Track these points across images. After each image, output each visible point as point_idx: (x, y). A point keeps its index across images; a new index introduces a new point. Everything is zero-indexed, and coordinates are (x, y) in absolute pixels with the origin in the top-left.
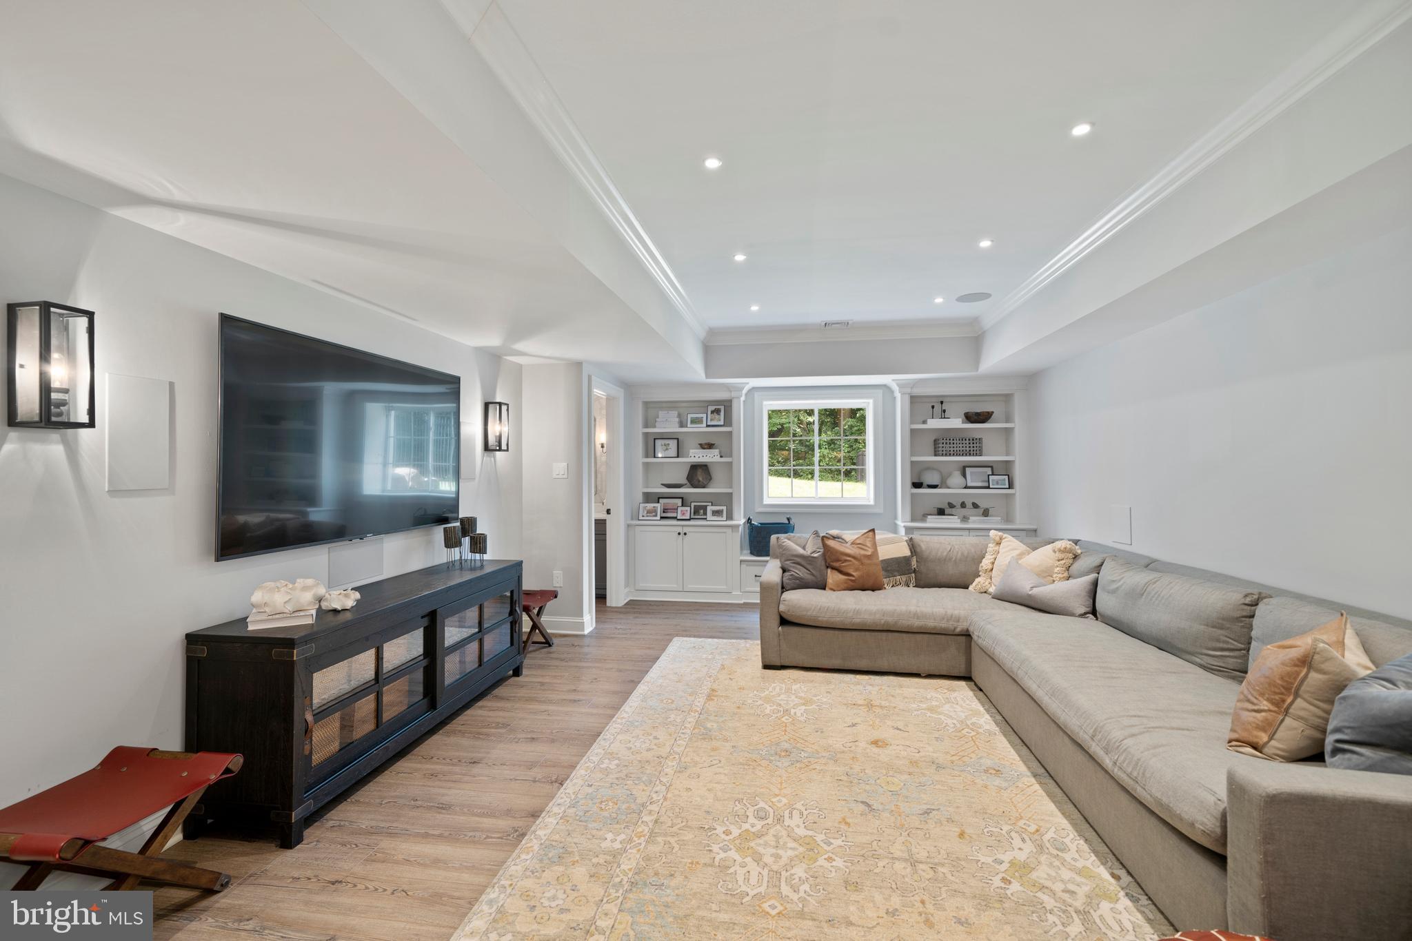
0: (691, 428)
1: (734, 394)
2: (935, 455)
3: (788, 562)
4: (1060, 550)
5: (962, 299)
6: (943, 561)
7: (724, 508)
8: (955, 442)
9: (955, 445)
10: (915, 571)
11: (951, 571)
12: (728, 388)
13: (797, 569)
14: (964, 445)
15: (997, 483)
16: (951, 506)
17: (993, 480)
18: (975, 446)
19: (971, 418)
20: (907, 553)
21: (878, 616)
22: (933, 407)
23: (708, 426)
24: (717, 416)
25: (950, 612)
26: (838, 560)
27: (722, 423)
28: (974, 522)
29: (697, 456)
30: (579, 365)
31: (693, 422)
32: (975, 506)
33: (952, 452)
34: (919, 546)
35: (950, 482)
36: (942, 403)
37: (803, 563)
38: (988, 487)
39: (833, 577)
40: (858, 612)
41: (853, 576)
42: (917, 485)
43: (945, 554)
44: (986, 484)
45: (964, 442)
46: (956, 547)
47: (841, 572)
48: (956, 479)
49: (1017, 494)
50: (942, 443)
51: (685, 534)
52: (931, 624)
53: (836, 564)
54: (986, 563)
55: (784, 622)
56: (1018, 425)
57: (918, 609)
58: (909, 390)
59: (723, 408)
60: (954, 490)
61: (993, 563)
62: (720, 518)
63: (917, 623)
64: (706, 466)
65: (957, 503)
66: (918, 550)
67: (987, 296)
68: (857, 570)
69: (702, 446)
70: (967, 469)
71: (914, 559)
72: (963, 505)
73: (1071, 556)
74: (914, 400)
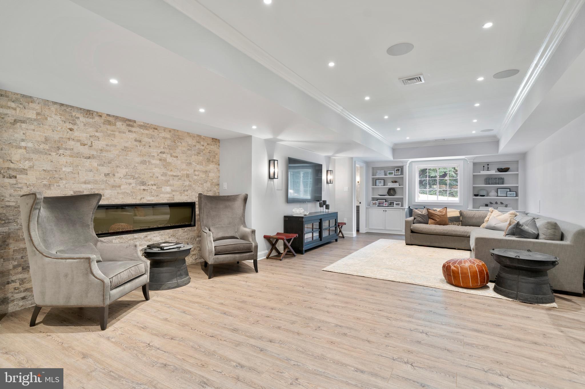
0: (389, 176)
1: (404, 164)
2: (485, 184)
3: (416, 216)
4: (510, 214)
6: (473, 218)
7: (400, 203)
8: (492, 179)
9: (492, 181)
10: (461, 221)
11: (474, 221)
12: (402, 162)
13: (418, 218)
14: (496, 181)
15: (511, 195)
16: (491, 203)
17: (509, 194)
18: (501, 181)
19: (500, 170)
20: (459, 215)
21: (441, 231)
22: (484, 166)
23: (395, 175)
24: (398, 172)
25: (465, 230)
26: (432, 216)
27: (400, 174)
28: (500, 209)
29: (391, 185)
30: (352, 158)
31: (389, 174)
32: (502, 203)
33: (490, 183)
34: (463, 213)
35: (491, 194)
36: (488, 165)
37: (420, 216)
38: (507, 196)
39: (430, 221)
40: (435, 229)
41: (437, 221)
42: (476, 195)
43: (472, 216)
44: (506, 195)
45: (496, 179)
46: (477, 214)
47: (433, 220)
48: (493, 193)
49: (519, 200)
50: (489, 180)
51: (386, 211)
52: (459, 233)
53: (432, 217)
54: (486, 219)
55: (412, 232)
56: (520, 172)
57: (455, 229)
58: (472, 161)
59: (400, 169)
60: (492, 196)
61: (489, 219)
62: (399, 206)
63: (454, 233)
64: (394, 189)
65: (494, 202)
68: (438, 219)
69: (393, 182)
70: (498, 189)
71: (461, 217)
72: (496, 203)
73: (514, 215)
74: (475, 164)
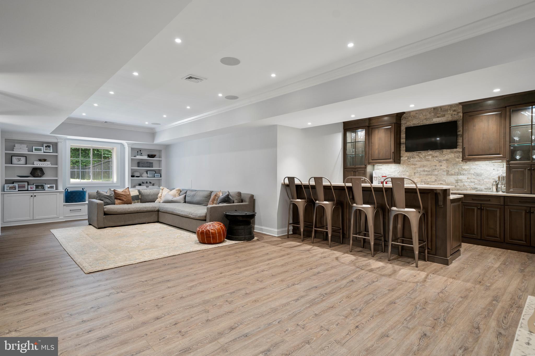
0: (35, 152)
1: (59, 141)
2: (138, 167)
3: (102, 198)
4: (177, 190)
5: (152, 124)
6: (149, 195)
7: (54, 185)
8: (145, 163)
9: (145, 164)
10: (140, 199)
11: (150, 198)
12: (56, 138)
13: (106, 200)
14: (148, 164)
15: (157, 176)
16: (143, 183)
17: (156, 175)
18: (151, 165)
19: (149, 156)
20: (138, 194)
21: (135, 209)
22: (138, 152)
23: (44, 152)
24: (49, 149)
25: (153, 206)
26: (119, 196)
27: (51, 151)
28: (150, 187)
29: (38, 164)
31: (36, 150)
32: (150, 183)
33: (144, 166)
34: (141, 192)
35: (143, 175)
36: (140, 151)
37: (108, 198)
38: (155, 177)
39: (117, 201)
40: (129, 208)
41: (124, 200)
42: (133, 176)
43: (149, 193)
44: (154, 176)
45: (148, 163)
46: (152, 192)
47: (120, 200)
48: (145, 174)
49: (163, 180)
50: (140, 163)
51: (35, 196)
52: (149, 209)
53: (119, 198)
54: (159, 195)
55: (105, 214)
56: (163, 159)
57: (146, 206)
58: (131, 146)
59: (55, 145)
60: (145, 177)
61: (161, 195)
62: (53, 189)
63: (145, 209)
64: (42, 168)
65: (145, 182)
66: (141, 193)
67: (160, 124)
68: (125, 199)
69: (40, 160)
70: (148, 172)
71: (140, 196)
72: (147, 183)
73: (180, 191)
74: (132, 149)
